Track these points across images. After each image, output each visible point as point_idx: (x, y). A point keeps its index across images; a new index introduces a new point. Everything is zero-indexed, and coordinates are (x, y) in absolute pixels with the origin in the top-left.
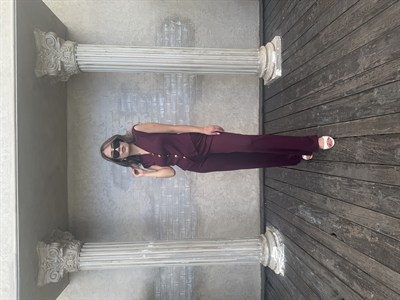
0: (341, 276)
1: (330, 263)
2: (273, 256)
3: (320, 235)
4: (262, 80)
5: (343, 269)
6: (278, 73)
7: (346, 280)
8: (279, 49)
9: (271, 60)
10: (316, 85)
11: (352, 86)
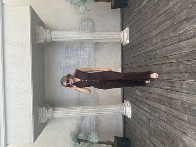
0: (149, 111)
1: (146, 108)
2: (127, 110)
3: (143, 99)
4: (122, 44)
5: (149, 109)
6: (128, 42)
7: (150, 112)
8: (128, 32)
9: (125, 36)
10: (141, 47)
11: (151, 48)
